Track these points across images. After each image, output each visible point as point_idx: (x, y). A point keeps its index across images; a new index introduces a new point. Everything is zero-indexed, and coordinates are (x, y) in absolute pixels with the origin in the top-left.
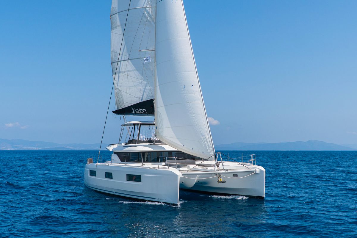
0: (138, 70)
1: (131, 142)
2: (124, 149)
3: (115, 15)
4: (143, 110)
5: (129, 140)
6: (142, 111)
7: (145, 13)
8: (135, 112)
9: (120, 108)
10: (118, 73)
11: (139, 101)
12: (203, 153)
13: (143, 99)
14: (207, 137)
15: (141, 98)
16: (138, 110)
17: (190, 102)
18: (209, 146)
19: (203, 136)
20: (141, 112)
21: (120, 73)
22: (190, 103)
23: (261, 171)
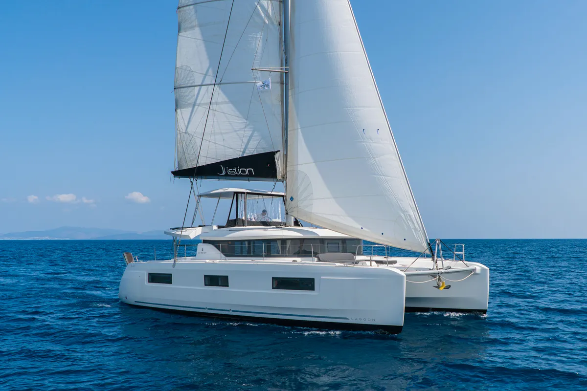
0: (232, 102)
1: (233, 223)
2: (228, 234)
3: (188, 7)
4: (248, 169)
5: (229, 221)
6: (243, 172)
7: (258, 10)
8: (227, 173)
9: (184, 168)
10: (192, 105)
11: (237, 155)
12: (405, 240)
13: (246, 152)
14: (412, 213)
15: (242, 150)
16: (234, 171)
17: (377, 157)
18: (415, 229)
19: (404, 212)
20: (240, 173)
21: (196, 107)
22: (376, 159)
23: (483, 270)
